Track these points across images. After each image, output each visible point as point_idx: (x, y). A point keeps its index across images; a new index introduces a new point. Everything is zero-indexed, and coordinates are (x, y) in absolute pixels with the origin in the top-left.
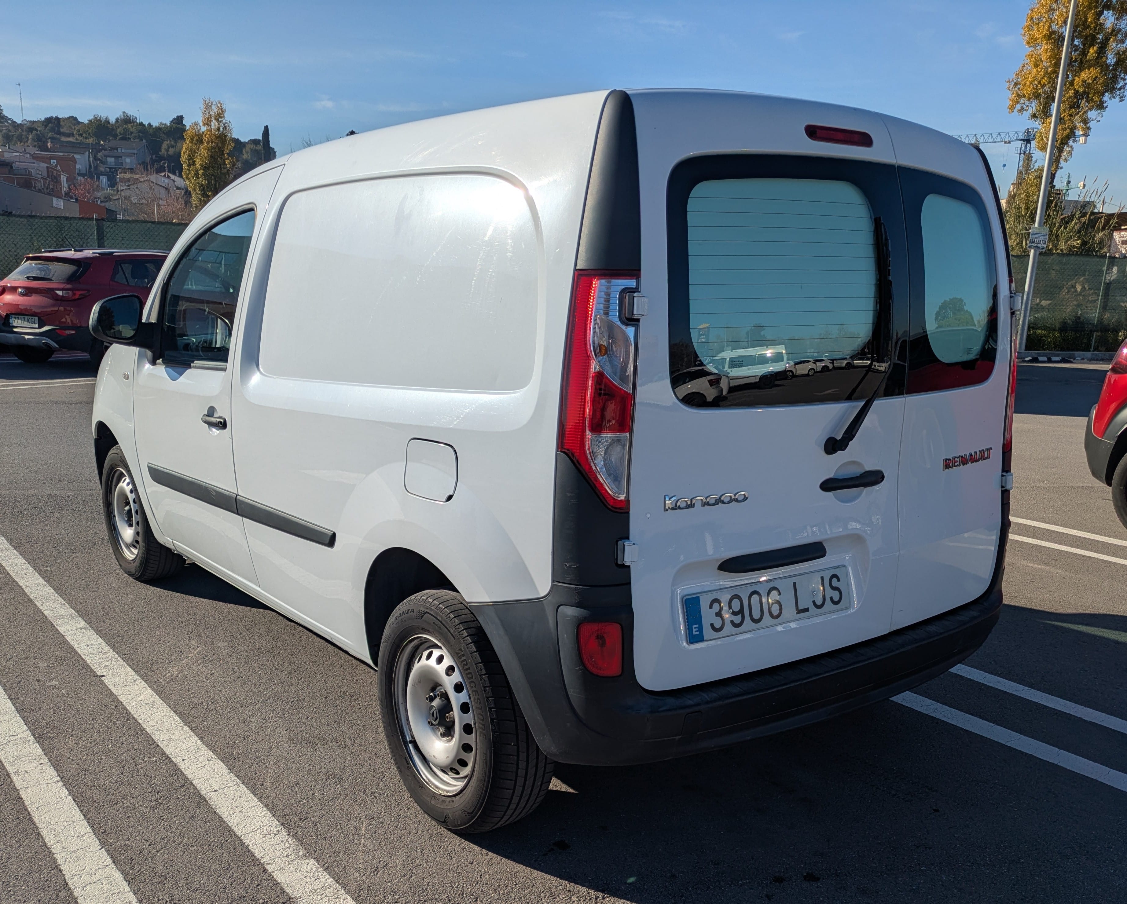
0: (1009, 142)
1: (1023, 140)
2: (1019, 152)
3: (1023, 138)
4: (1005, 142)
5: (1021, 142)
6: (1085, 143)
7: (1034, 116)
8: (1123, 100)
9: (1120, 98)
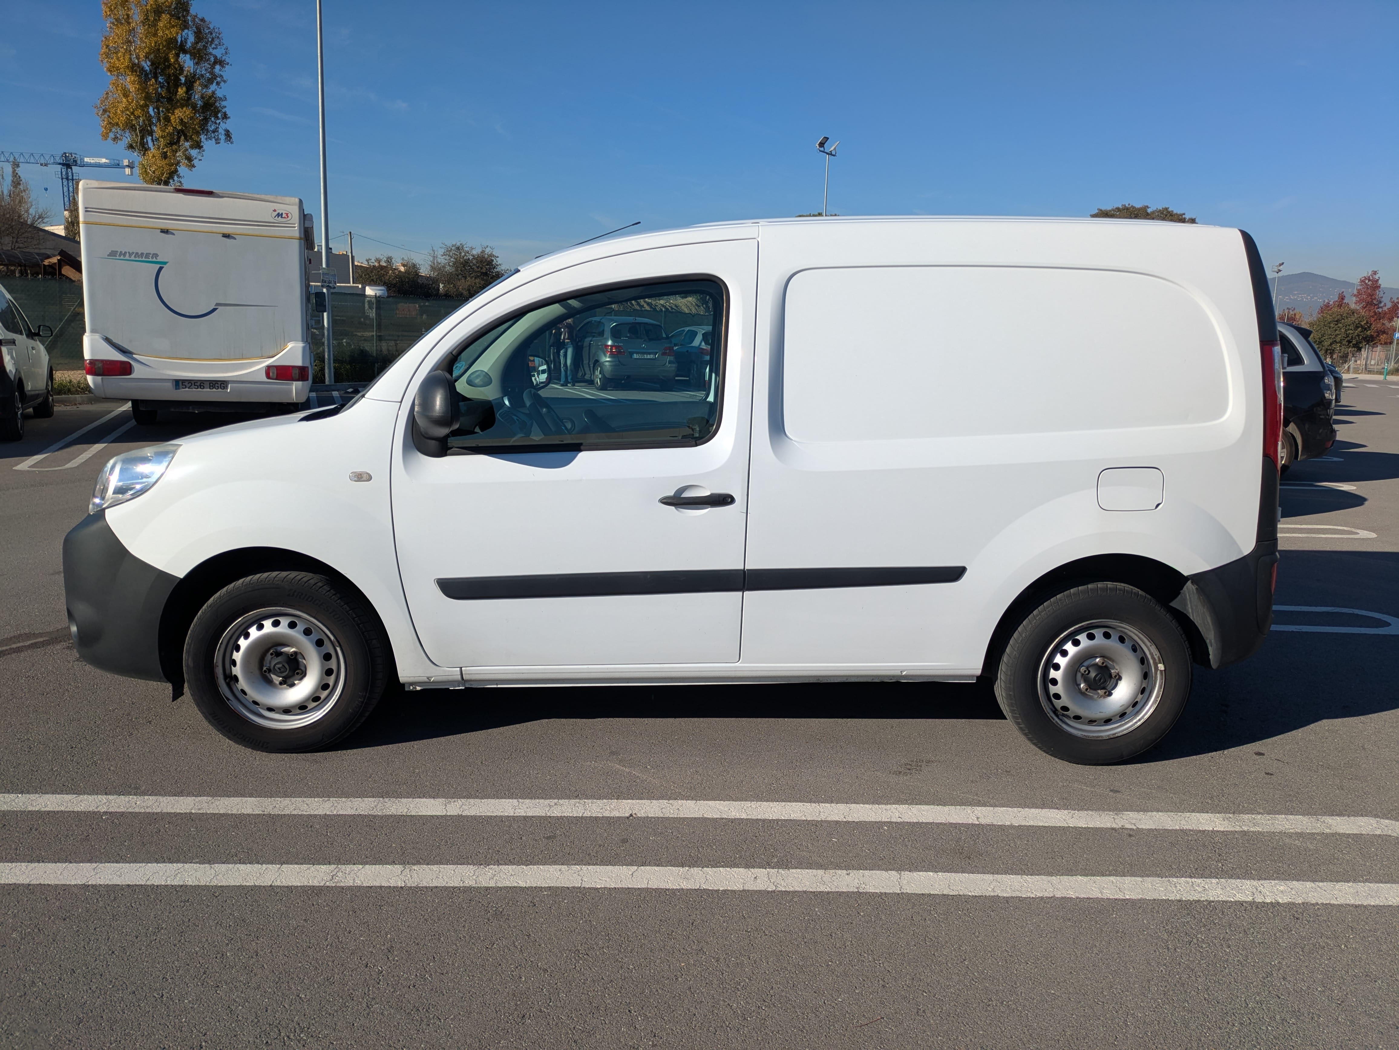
0: (46, 165)
1: (63, 164)
2: (60, 176)
3: (62, 162)
4: (42, 165)
5: (60, 166)
6: (132, 174)
7: (131, 147)
8: (219, 143)
9: (216, 140)
